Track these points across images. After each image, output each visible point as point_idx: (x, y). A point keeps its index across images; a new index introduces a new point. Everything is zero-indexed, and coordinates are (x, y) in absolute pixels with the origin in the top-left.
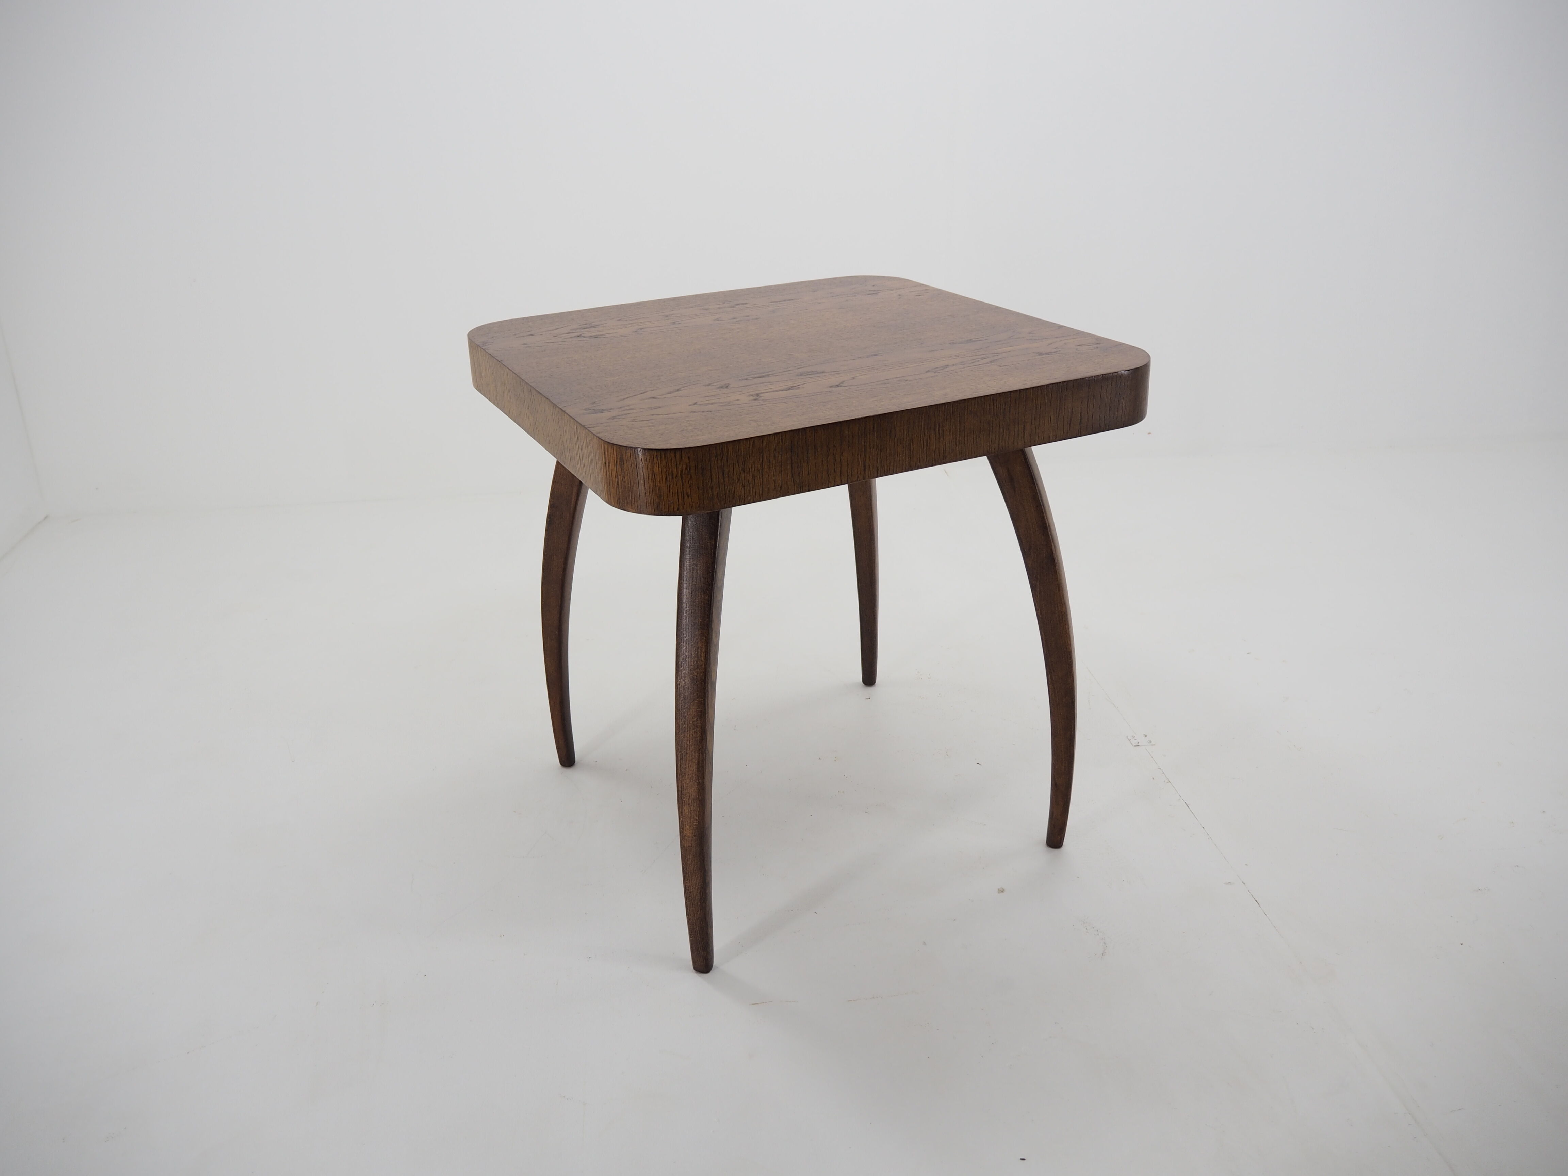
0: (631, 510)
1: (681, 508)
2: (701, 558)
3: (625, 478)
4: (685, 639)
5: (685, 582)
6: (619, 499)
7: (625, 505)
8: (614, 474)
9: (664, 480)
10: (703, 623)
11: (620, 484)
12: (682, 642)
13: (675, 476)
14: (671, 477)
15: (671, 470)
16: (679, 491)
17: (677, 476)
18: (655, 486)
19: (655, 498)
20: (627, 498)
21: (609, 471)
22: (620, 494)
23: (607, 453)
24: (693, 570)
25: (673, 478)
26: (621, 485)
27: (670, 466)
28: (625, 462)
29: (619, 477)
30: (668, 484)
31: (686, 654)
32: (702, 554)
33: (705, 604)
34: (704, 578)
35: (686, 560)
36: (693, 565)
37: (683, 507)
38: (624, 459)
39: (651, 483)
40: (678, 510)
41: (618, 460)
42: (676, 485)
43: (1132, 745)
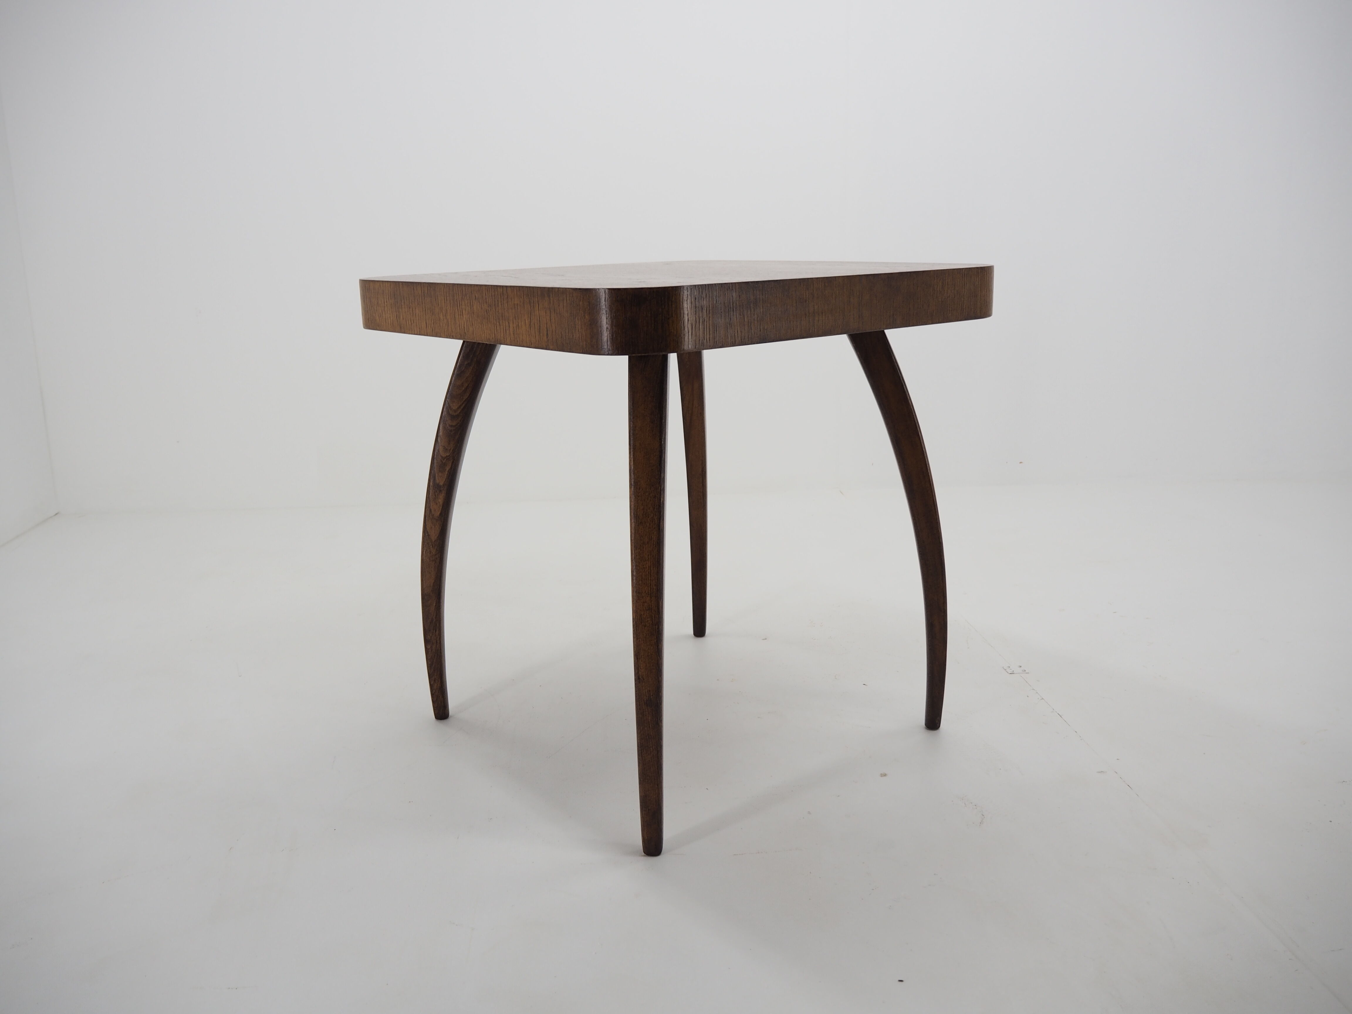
43: (1008, 673)
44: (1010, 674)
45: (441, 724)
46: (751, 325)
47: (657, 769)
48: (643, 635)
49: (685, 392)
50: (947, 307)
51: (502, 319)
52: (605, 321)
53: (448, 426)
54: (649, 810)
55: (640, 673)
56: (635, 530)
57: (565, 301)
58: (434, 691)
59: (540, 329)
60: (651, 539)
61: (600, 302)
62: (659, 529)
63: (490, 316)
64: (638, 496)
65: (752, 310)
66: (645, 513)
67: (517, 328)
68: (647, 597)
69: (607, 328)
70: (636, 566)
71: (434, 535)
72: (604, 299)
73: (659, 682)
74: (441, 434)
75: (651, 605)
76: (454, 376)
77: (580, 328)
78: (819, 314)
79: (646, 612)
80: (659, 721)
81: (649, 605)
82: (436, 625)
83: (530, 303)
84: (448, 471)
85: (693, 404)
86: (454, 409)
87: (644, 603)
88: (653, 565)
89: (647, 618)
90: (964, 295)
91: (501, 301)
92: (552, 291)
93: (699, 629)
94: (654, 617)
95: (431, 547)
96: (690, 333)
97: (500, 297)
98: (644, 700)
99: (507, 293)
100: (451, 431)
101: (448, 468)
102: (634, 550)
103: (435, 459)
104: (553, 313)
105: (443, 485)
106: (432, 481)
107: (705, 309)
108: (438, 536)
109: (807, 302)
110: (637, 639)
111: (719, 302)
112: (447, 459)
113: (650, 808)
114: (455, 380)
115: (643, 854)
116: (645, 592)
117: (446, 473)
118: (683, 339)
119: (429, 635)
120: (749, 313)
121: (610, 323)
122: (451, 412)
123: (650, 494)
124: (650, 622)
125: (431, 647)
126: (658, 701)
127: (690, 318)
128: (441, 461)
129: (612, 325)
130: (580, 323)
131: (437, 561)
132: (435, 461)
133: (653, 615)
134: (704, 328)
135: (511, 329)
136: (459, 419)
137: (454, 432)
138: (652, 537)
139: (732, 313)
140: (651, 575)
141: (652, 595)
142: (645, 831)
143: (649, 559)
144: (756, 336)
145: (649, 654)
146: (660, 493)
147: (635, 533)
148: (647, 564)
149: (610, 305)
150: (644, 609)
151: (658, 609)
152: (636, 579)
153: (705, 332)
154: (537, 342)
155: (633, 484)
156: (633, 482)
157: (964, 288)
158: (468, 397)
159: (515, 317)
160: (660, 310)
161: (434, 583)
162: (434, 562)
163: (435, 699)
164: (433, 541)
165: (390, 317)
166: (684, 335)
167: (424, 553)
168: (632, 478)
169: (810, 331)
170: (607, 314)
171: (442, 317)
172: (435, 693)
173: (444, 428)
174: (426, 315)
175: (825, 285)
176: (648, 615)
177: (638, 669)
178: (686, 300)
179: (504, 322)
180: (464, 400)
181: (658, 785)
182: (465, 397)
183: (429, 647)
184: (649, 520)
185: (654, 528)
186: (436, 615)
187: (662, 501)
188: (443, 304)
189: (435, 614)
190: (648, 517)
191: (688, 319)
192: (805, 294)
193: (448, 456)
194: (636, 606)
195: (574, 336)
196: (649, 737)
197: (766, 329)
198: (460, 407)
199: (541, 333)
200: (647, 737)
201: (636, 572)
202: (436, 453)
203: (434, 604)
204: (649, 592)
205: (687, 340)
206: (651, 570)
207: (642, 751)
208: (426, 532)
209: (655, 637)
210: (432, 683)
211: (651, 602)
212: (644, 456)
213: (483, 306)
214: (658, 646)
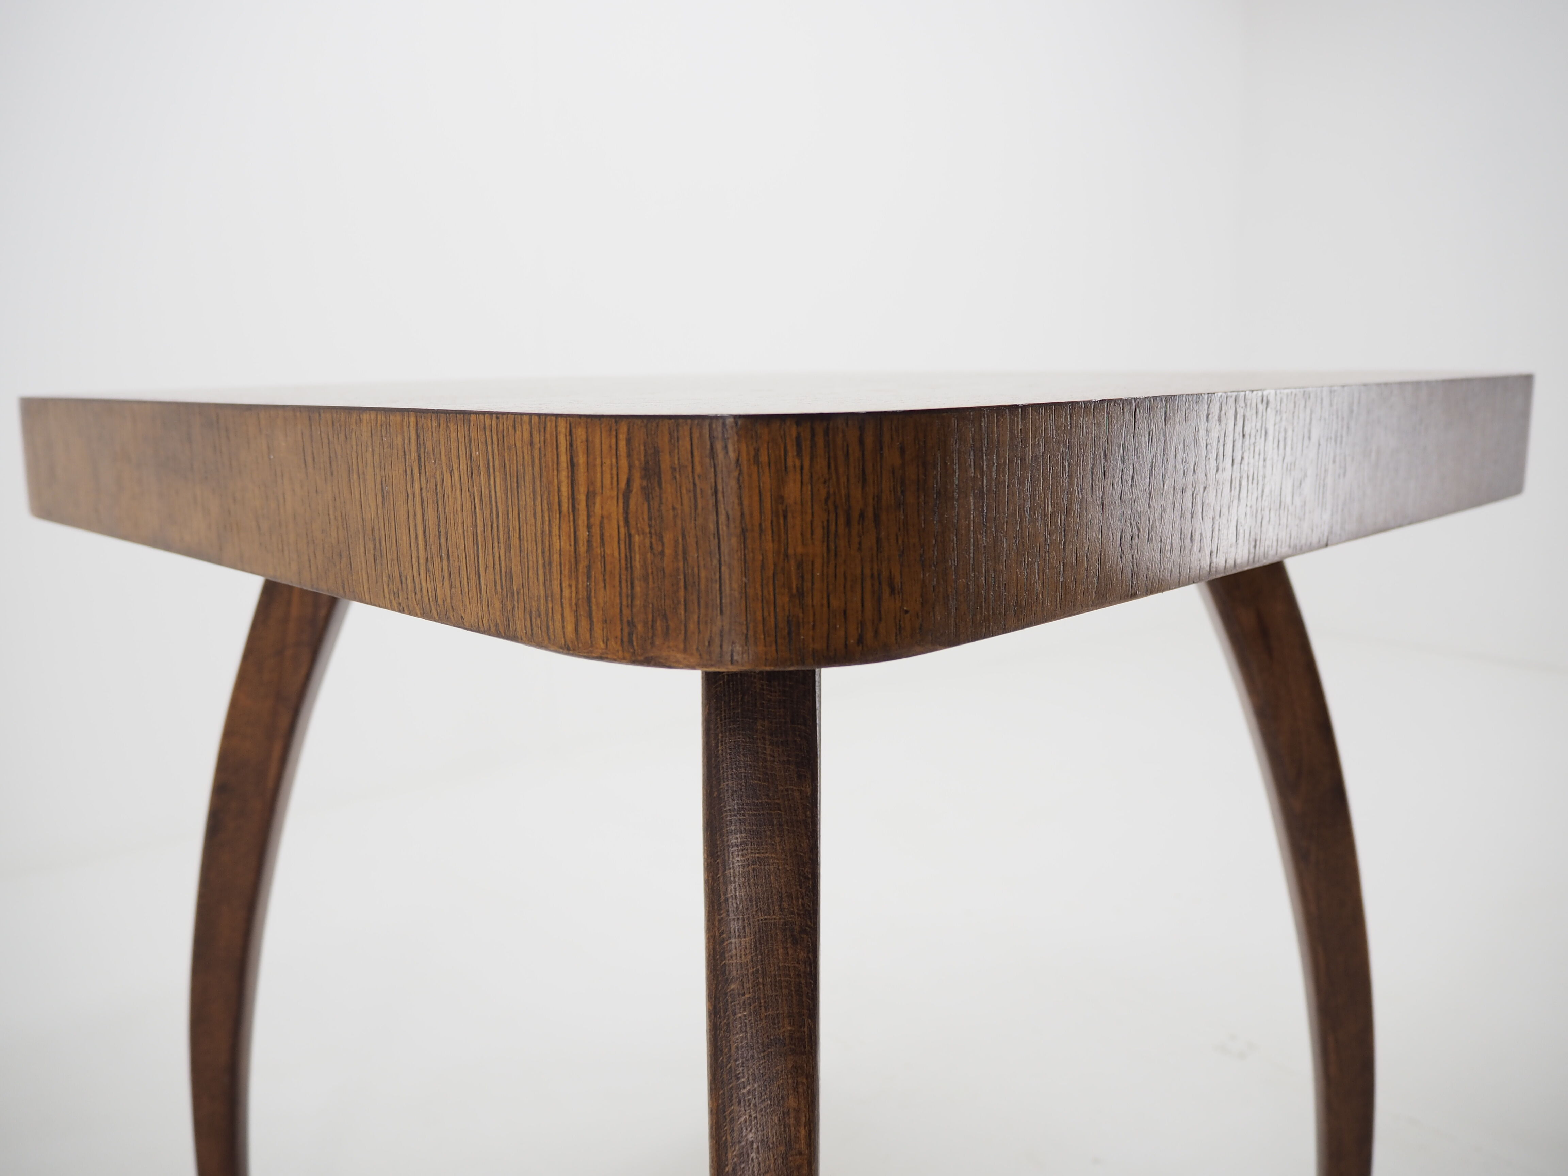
0: (680, 656)
1: (869, 635)
2: (778, 839)
3: (661, 538)
4: (745, 1091)
5: (732, 916)
6: (631, 624)
7: (658, 642)
8: (611, 530)
9: (819, 532)
10: (797, 1035)
11: (637, 564)
12: (735, 1101)
13: (855, 515)
14: (842, 520)
15: (843, 492)
16: (867, 572)
17: (862, 516)
18: (786, 555)
19: (783, 599)
20: (665, 617)
21: (589, 527)
22: (638, 602)
23: (581, 459)
24: (756, 876)
25: (848, 523)
26: (644, 566)
27: (843, 480)
28: (666, 476)
29: (637, 539)
30: (832, 546)
31: (751, 1137)
32: (780, 825)
33: (799, 976)
34: (790, 896)
35: (731, 850)
36: (754, 863)
37: (876, 632)
38: (665, 464)
39: (769, 546)
40: (860, 640)
41: (637, 475)
42: (860, 549)
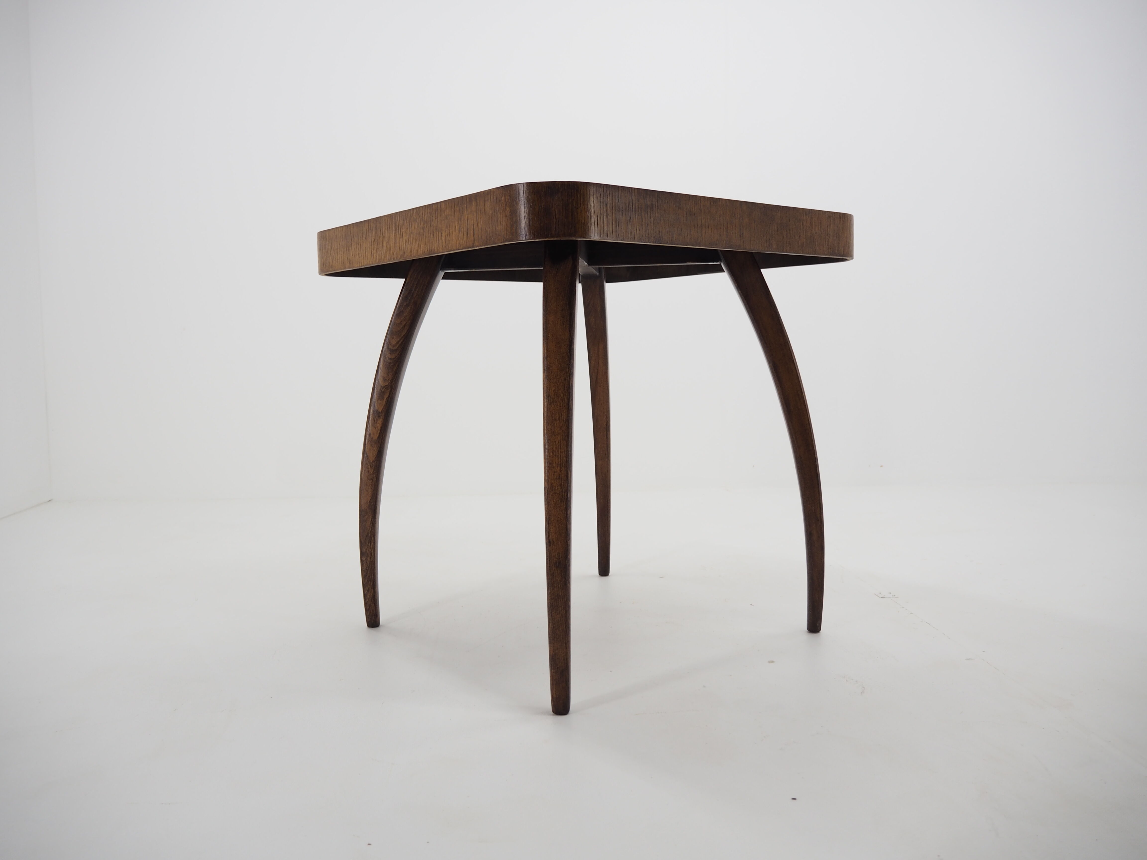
43: (879, 597)
44: (882, 598)
45: (373, 631)
46: (648, 226)
47: (566, 628)
48: (553, 501)
49: (592, 353)
50: (815, 241)
51: (436, 232)
52: (523, 211)
53: (387, 359)
54: (557, 668)
55: (550, 536)
56: (547, 408)
57: (490, 200)
58: (367, 600)
59: (468, 230)
60: (561, 416)
61: (519, 194)
62: (569, 407)
63: (426, 231)
64: (550, 379)
65: (649, 213)
66: (556, 393)
67: (448, 235)
68: (558, 467)
69: (525, 217)
70: (548, 440)
71: (372, 456)
72: (522, 192)
73: (567, 545)
74: (381, 366)
75: (561, 475)
76: (395, 315)
77: (502, 221)
78: (706, 228)
79: (557, 481)
80: (567, 582)
81: (559, 475)
82: (371, 539)
83: (460, 211)
84: (386, 399)
85: (598, 363)
86: (393, 344)
87: (555, 472)
88: (563, 439)
89: (557, 486)
90: (829, 235)
91: (435, 216)
92: (479, 195)
93: (604, 569)
94: (564, 486)
95: (369, 467)
96: (596, 223)
97: (434, 213)
98: (554, 562)
99: (441, 207)
100: (390, 363)
101: (386, 397)
102: (546, 426)
103: (375, 389)
104: (479, 213)
105: (382, 411)
106: (372, 408)
107: (609, 205)
108: (376, 457)
109: (696, 215)
110: (548, 506)
111: (621, 201)
112: (385, 389)
113: (558, 666)
114: (395, 319)
115: (552, 713)
116: (556, 463)
117: (385, 400)
118: (590, 227)
119: (365, 548)
120: (646, 215)
121: (527, 212)
122: (390, 347)
123: (560, 377)
124: (560, 490)
125: (366, 559)
126: (567, 564)
127: (596, 210)
128: (381, 390)
129: (529, 214)
130: (502, 216)
131: (374, 480)
132: (375, 390)
133: (562, 483)
134: (608, 221)
135: (443, 238)
136: (398, 353)
137: (392, 364)
138: (562, 414)
139: (632, 214)
140: (561, 447)
141: (562, 465)
142: (554, 689)
143: (559, 433)
144: (652, 236)
145: (559, 519)
146: (570, 376)
147: (547, 410)
148: (557, 438)
149: (527, 197)
150: (555, 478)
151: (567, 478)
152: (548, 452)
153: (609, 224)
154: (465, 243)
155: (546, 369)
156: (546, 368)
157: (829, 228)
158: (406, 334)
159: (447, 226)
160: (570, 200)
161: (370, 499)
162: (371, 481)
163: (368, 608)
164: (371, 461)
165: (341, 257)
166: (591, 224)
167: (363, 472)
168: (545, 364)
169: (698, 240)
170: (525, 205)
171: (385, 244)
172: (368, 602)
173: (384, 361)
174: (372, 246)
175: (711, 203)
176: (558, 483)
177: (549, 533)
178: (592, 195)
179: (437, 233)
180: (402, 336)
181: (566, 644)
182: (403, 334)
183: (364, 559)
184: (559, 400)
185: (564, 406)
186: (372, 530)
187: (571, 384)
188: (387, 232)
189: (370, 528)
190: (559, 397)
191: (594, 210)
192: (693, 208)
193: (387, 385)
194: (548, 476)
195: (497, 229)
196: (558, 598)
197: (661, 232)
198: (398, 342)
199: (468, 234)
200: (557, 597)
201: (548, 445)
202: (376, 384)
203: (370, 520)
204: (559, 463)
205: (593, 229)
206: (561, 443)
207: (552, 610)
208: (365, 454)
209: (564, 504)
210: (366, 592)
211: (561, 471)
212: (556, 345)
213: (420, 224)
214: (567, 512)
